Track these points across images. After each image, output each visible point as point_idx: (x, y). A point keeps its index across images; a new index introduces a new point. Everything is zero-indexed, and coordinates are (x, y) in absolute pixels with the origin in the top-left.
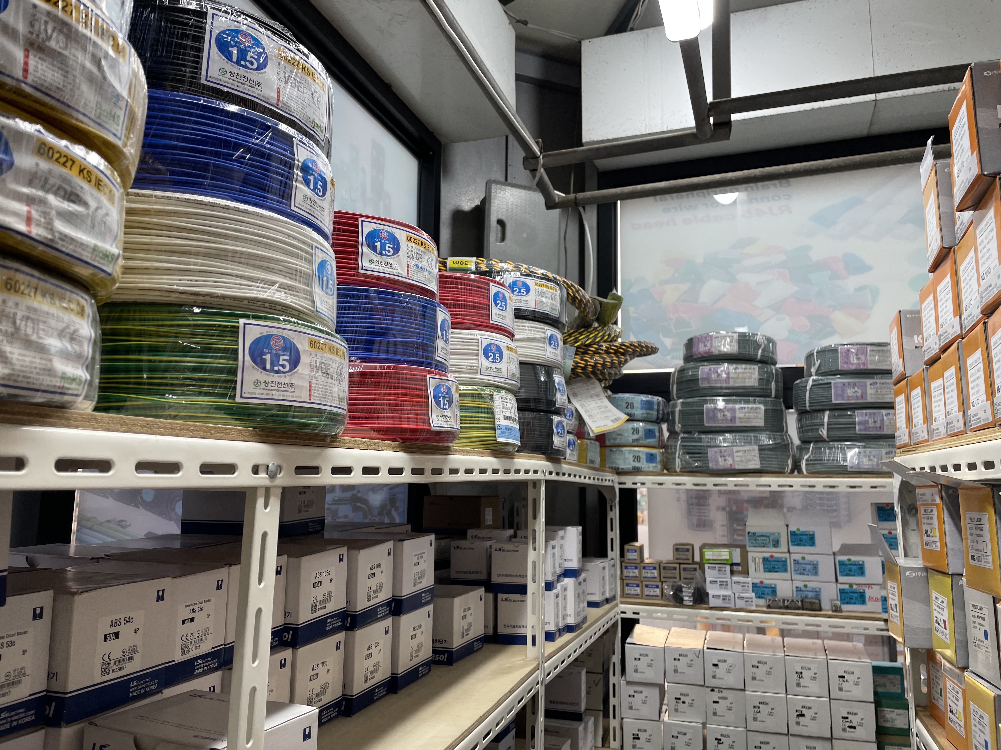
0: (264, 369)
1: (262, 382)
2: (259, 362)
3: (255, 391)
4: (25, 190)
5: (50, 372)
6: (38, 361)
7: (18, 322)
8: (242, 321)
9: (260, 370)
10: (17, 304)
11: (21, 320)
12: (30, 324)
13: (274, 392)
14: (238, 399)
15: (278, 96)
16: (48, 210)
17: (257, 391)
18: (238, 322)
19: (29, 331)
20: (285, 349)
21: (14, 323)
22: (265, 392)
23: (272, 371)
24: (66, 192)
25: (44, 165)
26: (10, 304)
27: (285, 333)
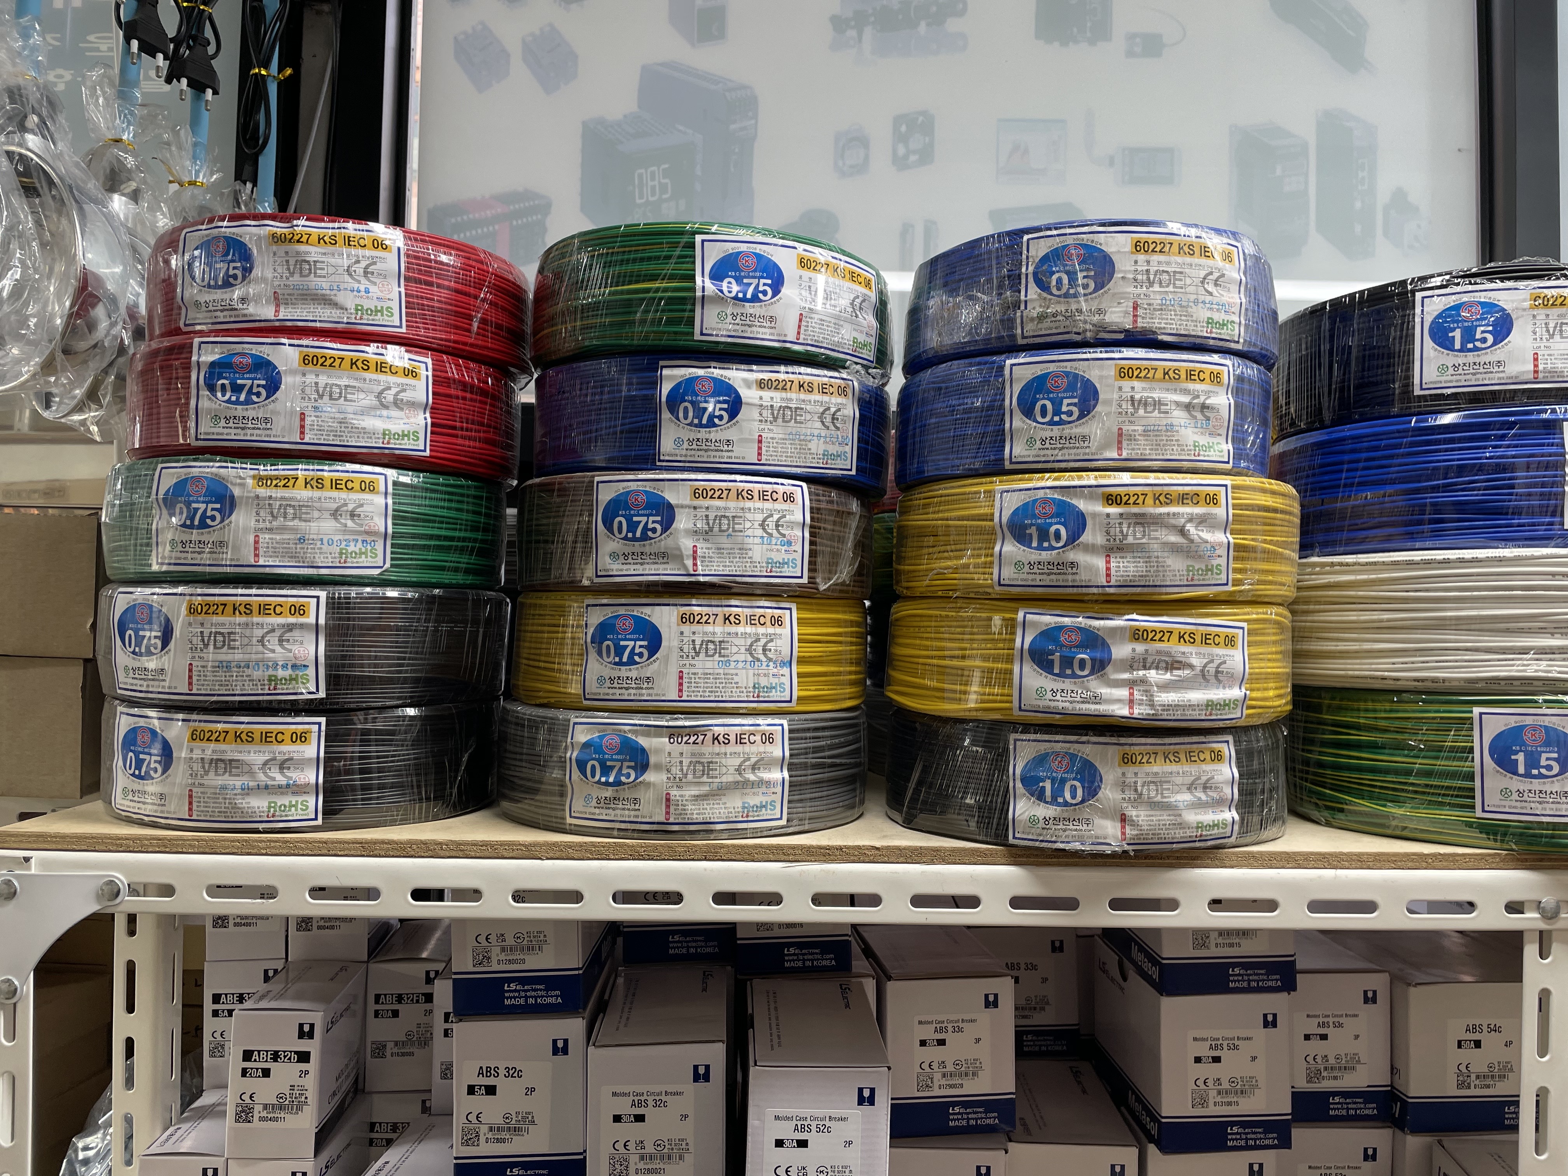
0: (1515, 773)
1: (1514, 790)
2: (1506, 764)
3: (1503, 803)
4: (1126, 676)
5: (1181, 825)
6: (1165, 818)
7: (1139, 788)
8: (1477, 710)
9: (1509, 775)
10: (1136, 774)
11: (1143, 786)
12: (1152, 787)
13: (1533, 805)
14: (1479, 813)
15: (1536, 366)
16: (1148, 688)
17: (1507, 803)
18: (1471, 712)
19: (1153, 794)
20: (1547, 743)
21: (1136, 790)
22: (1518, 804)
23: (1528, 775)
24: (1167, 663)
25: (1140, 648)
26: (1129, 775)
27: (1547, 721)
